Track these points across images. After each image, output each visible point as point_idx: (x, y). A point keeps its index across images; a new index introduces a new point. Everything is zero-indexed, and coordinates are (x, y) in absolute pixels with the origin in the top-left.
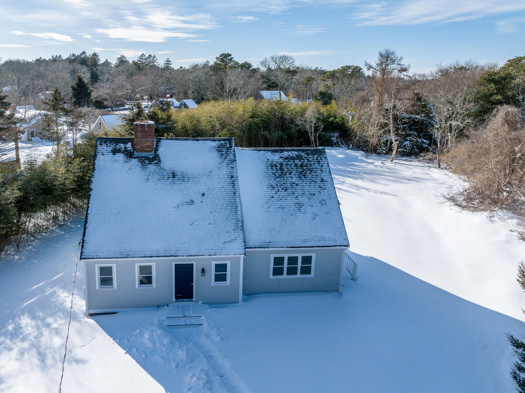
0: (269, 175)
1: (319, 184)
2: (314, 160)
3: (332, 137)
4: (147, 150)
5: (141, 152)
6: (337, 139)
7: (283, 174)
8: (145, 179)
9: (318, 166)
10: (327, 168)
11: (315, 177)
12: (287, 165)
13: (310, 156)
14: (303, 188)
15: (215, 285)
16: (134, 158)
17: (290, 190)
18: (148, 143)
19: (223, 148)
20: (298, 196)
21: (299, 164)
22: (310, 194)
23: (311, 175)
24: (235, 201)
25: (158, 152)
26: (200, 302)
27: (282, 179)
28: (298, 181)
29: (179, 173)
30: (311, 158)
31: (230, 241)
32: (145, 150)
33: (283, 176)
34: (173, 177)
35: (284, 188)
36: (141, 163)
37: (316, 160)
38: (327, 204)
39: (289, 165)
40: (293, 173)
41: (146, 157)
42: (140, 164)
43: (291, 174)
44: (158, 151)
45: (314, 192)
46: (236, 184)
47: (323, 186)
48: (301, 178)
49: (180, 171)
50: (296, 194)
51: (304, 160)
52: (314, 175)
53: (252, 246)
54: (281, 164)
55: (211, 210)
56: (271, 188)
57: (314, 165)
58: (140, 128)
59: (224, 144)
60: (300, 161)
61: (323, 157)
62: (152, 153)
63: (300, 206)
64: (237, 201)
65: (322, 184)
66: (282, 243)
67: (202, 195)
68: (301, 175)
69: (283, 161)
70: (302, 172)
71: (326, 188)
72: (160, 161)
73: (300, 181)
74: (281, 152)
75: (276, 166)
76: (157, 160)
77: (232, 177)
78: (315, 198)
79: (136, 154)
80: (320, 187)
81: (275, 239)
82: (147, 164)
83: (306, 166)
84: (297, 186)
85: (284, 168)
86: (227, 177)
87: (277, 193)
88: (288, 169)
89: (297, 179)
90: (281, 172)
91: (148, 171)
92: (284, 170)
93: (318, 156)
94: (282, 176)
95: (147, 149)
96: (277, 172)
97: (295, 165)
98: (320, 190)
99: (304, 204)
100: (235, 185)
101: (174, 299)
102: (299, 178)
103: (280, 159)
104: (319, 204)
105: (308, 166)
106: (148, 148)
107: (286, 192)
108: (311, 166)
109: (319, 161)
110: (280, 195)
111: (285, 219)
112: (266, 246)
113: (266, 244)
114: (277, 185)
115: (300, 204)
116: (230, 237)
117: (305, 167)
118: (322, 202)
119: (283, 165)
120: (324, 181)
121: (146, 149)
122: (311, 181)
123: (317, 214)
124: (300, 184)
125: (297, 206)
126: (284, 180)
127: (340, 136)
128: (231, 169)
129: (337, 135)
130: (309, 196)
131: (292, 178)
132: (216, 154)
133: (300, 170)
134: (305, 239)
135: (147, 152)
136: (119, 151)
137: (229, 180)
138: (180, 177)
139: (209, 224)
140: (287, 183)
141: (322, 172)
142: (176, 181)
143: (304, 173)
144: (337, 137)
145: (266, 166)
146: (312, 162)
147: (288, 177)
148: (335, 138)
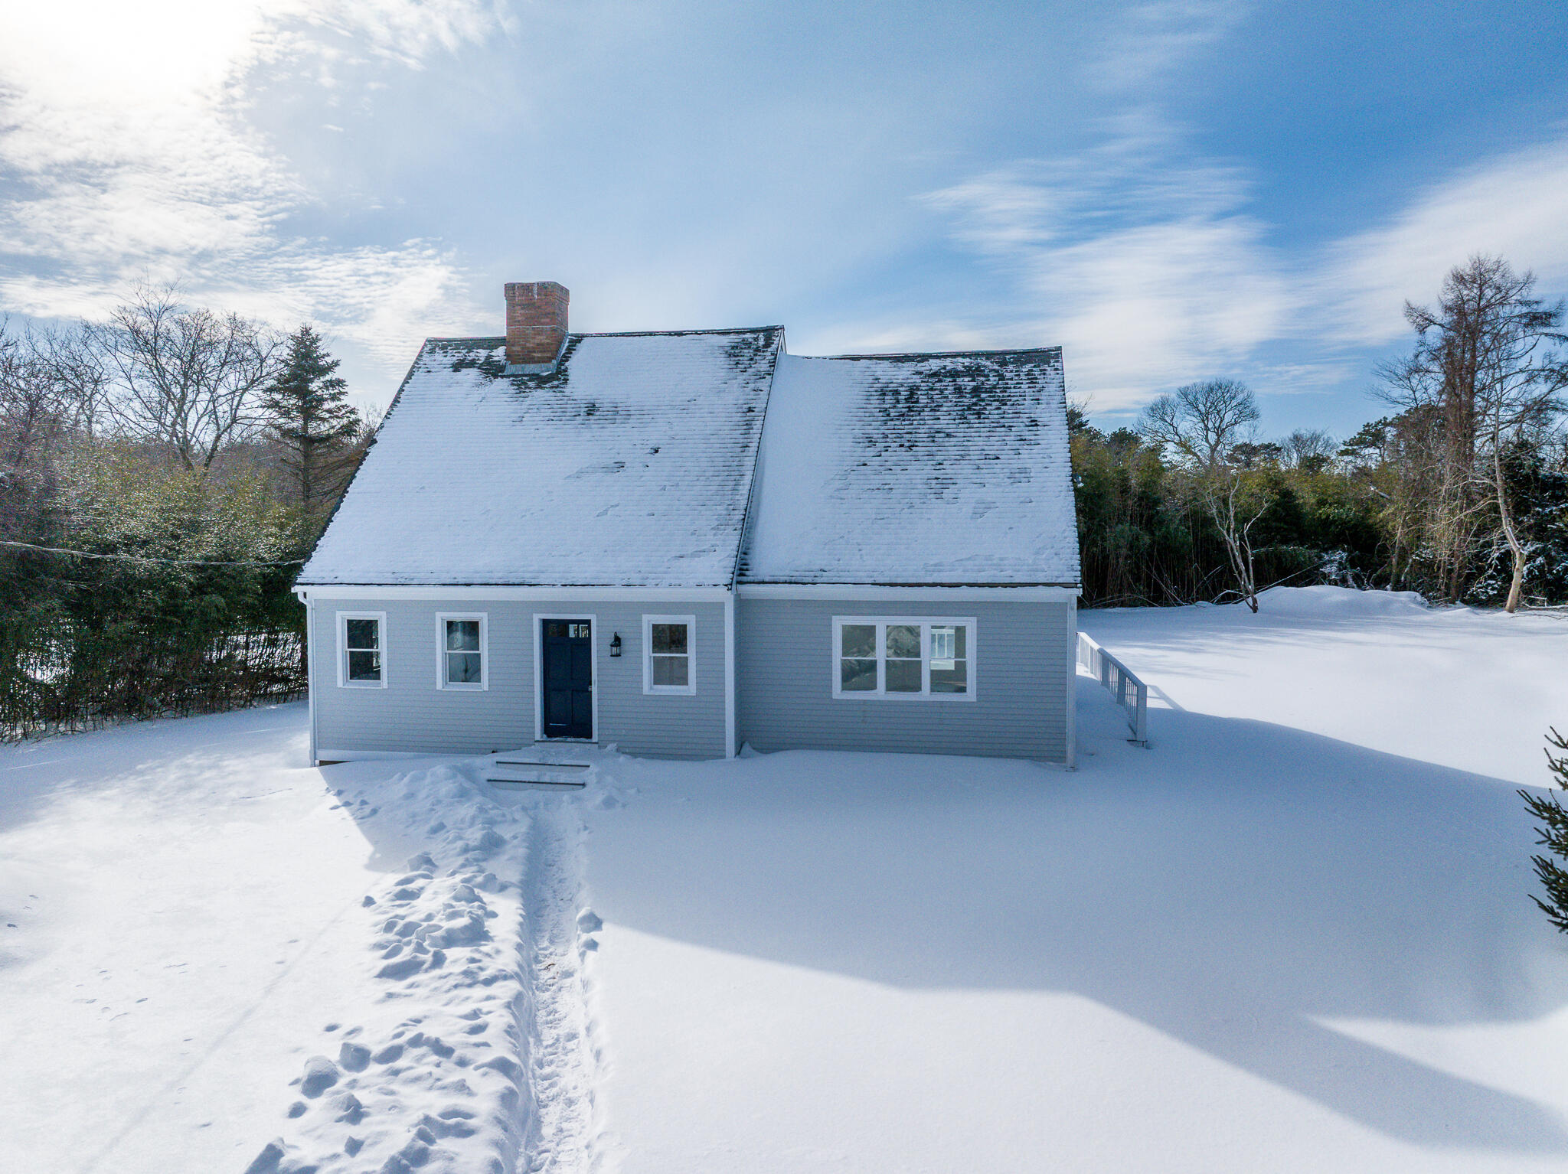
0: (867, 414)
1: (1019, 434)
2: (1019, 375)
3: (1325, 564)
4: (538, 357)
5: (523, 363)
6: (1340, 570)
7: (913, 411)
8: (515, 419)
9: (1027, 390)
10: (1058, 393)
11: (1010, 416)
12: (932, 389)
13: (1011, 367)
14: (965, 443)
15: (652, 693)
16: (502, 377)
17: (923, 449)
18: (542, 337)
19: (745, 348)
20: (945, 462)
21: (968, 388)
22: (983, 457)
23: (1000, 411)
24: (740, 463)
25: (567, 364)
26: (612, 747)
27: (904, 423)
28: (954, 426)
29: (606, 405)
30: (1012, 371)
31: (694, 555)
32: (533, 358)
33: (912, 416)
34: (589, 414)
35: (907, 444)
36: (516, 387)
37: (1026, 375)
38: (1031, 480)
39: (936, 390)
40: (945, 409)
41: (533, 375)
42: (512, 390)
43: (938, 411)
44: (567, 361)
45: (996, 453)
46: (754, 427)
47: (1033, 438)
48: (966, 418)
49: (608, 401)
50: (937, 458)
51: (987, 376)
52: (1011, 411)
53: (767, 580)
54: (913, 390)
55: (665, 483)
56: (868, 444)
57: (1014, 388)
58: (520, 295)
59: (750, 340)
60: (973, 381)
61: (1049, 369)
62: (551, 365)
63: (944, 486)
64: (745, 463)
65: (1028, 433)
66: (861, 574)
67: (653, 451)
68: (966, 412)
69: (922, 382)
70: (975, 404)
71: (1040, 442)
72: (566, 381)
73: (961, 426)
74: (919, 362)
75: (896, 393)
76: (559, 379)
77: (750, 410)
78: (999, 466)
79: (511, 369)
80: (1022, 440)
81: (841, 562)
82: (530, 388)
83: (991, 390)
84: (947, 439)
85: (918, 398)
86: (735, 410)
87: (880, 456)
88: (932, 398)
89: (952, 422)
90: (909, 407)
91: (529, 402)
92: (917, 402)
93: (1034, 367)
94: (908, 416)
95: (539, 355)
96: (894, 407)
97: (955, 389)
98: (1018, 447)
99: (958, 481)
100: (752, 429)
101: (538, 733)
102: (960, 419)
103: (914, 376)
104: (1006, 480)
105: (998, 391)
106: (541, 352)
107: (911, 453)
108: (1006, 392)
109: (1036, 379)
110: (890, 459)
111: (886, 516)
112: (810, 580)
113: (812, 574)
114: (887, 437)
115: (944, 481)
116: (697, 545)
117: (986, 392)
118: (1017, 475)
119: (918, 390)
120: (1037, 425)
121: (534, 354)
122: (996, 425)
123: (992, 505)
124: (958, 434)
125: (933, 486)
126: (912, 424)
127: (1352, 562)
128: (753, 393)
129: (1341, 558)
130: (977, 462)
131: (939, 419)
132: (722, 361)
133: (968, 400)
134: (936, 565)
135: (539, 362)
136: (472, 364)
137: (738, 418)
138: (605, 413)
139: (649, 515)
140: (917, 431)
141: (1039, 404)
142: (592, 422)
143: (977, 408)
144: (1340, 563)
145: (865, 393)
146: (1010, 382)
147: (926, 418)
148: (1334, 569)
